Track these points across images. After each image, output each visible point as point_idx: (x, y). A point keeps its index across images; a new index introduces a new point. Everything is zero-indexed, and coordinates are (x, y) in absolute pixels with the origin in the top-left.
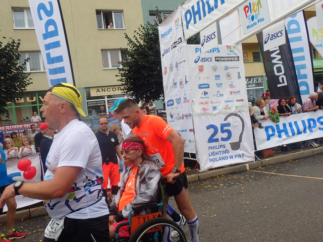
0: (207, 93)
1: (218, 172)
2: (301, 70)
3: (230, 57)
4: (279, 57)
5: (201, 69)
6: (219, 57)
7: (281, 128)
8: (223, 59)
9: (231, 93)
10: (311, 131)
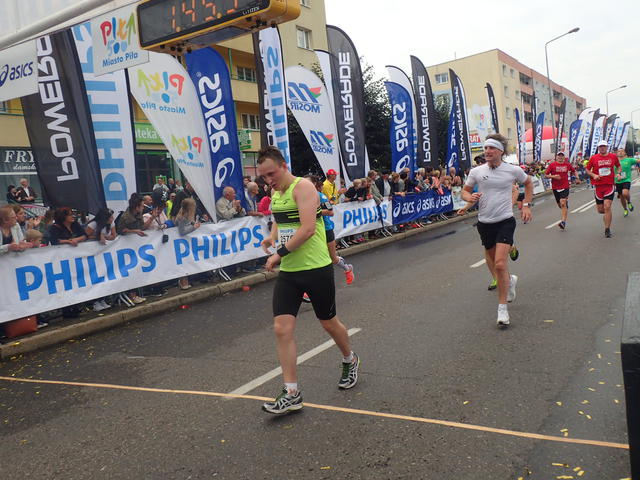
2: (112, 150)
4: (63, 118)
7: (57, 270)
10: (125, 274)
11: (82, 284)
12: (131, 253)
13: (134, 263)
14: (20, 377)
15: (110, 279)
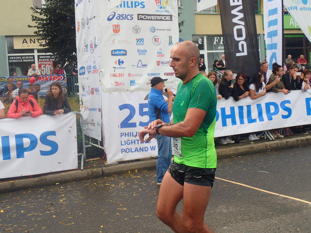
0: (123, 62)
1: (131, 166)
3: (159, 15)
4: (241, 15)
5: (116, 30)
6: (143, 15)
7: (228, 112)
8: (149, 17)
9: (158, 63)
10: (270, 119)
11: (242, 122)
12: (275, 105)
13: (277, 112)
15: (260, 121)
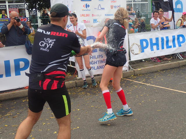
0: (89, 6)
7: (154, 41)
9: (112, 7)
11: (163, 48)
12: (183, 36)
13: (184, 41)
14: (145, 83)
15: (174, 47)
